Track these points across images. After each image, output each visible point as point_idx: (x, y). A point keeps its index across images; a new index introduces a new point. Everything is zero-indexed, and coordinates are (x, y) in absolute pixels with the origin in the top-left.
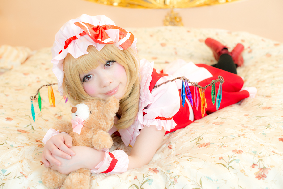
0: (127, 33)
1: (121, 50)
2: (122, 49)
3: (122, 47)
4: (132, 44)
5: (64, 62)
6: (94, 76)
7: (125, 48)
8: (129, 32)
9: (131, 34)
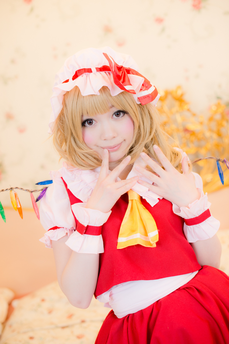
0: (151, 86)
1: (137, 103)
2: (139, 103)
3: (140, 100)
4: (152, 101)
5: (66, 94)
6: (97, 123)
7: (143, 103)
8: (154, 86)
9: (156, 89)
